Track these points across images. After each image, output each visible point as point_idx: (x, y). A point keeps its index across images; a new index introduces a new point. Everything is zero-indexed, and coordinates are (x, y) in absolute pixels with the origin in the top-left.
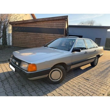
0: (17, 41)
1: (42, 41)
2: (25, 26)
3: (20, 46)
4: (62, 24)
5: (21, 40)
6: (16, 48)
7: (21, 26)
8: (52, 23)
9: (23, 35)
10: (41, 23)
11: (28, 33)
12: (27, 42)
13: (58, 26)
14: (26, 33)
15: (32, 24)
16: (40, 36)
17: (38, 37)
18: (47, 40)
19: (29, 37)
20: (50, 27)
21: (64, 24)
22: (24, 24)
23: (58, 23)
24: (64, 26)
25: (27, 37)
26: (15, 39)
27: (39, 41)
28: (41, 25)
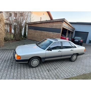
0: (30, 35)
1: (44, 37)
2: (35, 26)
3: (32, 39)
4: (60, 25)
5: (32, 35)
6: (29, 40)
7: (33, 26)
8: (53, 24)
9: (34, 32)
10: (45, 24)
11: (37, 31)
12: (36, 37)
13: (57, 26)
14: (35, 30)
15: (39, 25)
16: (44, 33)
17: (43, 34)
18: (48, 36)
19: (37, 33)
20: (51, 27)
21: (61, 25)
22: (34, 24)
23: (56, 24)
24: (61, 26)
25: (36, 33)
26: (29, 34)
27: (43, 37)
28: (45, 25)
